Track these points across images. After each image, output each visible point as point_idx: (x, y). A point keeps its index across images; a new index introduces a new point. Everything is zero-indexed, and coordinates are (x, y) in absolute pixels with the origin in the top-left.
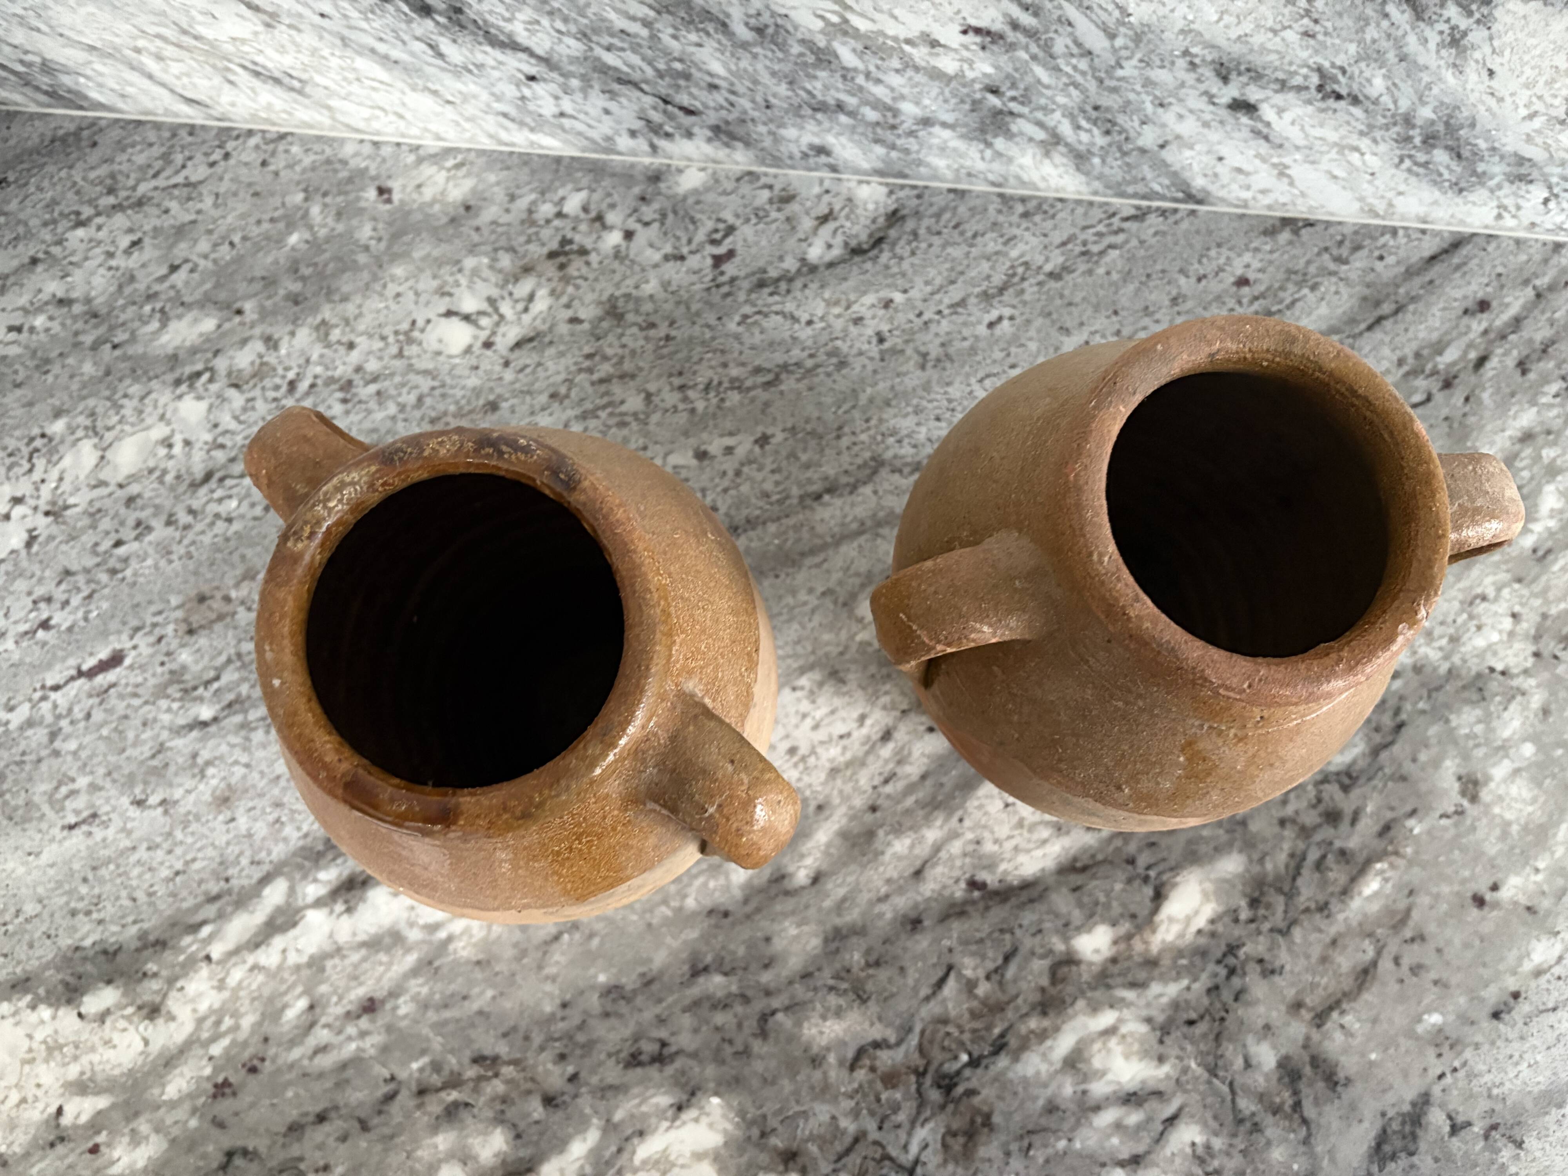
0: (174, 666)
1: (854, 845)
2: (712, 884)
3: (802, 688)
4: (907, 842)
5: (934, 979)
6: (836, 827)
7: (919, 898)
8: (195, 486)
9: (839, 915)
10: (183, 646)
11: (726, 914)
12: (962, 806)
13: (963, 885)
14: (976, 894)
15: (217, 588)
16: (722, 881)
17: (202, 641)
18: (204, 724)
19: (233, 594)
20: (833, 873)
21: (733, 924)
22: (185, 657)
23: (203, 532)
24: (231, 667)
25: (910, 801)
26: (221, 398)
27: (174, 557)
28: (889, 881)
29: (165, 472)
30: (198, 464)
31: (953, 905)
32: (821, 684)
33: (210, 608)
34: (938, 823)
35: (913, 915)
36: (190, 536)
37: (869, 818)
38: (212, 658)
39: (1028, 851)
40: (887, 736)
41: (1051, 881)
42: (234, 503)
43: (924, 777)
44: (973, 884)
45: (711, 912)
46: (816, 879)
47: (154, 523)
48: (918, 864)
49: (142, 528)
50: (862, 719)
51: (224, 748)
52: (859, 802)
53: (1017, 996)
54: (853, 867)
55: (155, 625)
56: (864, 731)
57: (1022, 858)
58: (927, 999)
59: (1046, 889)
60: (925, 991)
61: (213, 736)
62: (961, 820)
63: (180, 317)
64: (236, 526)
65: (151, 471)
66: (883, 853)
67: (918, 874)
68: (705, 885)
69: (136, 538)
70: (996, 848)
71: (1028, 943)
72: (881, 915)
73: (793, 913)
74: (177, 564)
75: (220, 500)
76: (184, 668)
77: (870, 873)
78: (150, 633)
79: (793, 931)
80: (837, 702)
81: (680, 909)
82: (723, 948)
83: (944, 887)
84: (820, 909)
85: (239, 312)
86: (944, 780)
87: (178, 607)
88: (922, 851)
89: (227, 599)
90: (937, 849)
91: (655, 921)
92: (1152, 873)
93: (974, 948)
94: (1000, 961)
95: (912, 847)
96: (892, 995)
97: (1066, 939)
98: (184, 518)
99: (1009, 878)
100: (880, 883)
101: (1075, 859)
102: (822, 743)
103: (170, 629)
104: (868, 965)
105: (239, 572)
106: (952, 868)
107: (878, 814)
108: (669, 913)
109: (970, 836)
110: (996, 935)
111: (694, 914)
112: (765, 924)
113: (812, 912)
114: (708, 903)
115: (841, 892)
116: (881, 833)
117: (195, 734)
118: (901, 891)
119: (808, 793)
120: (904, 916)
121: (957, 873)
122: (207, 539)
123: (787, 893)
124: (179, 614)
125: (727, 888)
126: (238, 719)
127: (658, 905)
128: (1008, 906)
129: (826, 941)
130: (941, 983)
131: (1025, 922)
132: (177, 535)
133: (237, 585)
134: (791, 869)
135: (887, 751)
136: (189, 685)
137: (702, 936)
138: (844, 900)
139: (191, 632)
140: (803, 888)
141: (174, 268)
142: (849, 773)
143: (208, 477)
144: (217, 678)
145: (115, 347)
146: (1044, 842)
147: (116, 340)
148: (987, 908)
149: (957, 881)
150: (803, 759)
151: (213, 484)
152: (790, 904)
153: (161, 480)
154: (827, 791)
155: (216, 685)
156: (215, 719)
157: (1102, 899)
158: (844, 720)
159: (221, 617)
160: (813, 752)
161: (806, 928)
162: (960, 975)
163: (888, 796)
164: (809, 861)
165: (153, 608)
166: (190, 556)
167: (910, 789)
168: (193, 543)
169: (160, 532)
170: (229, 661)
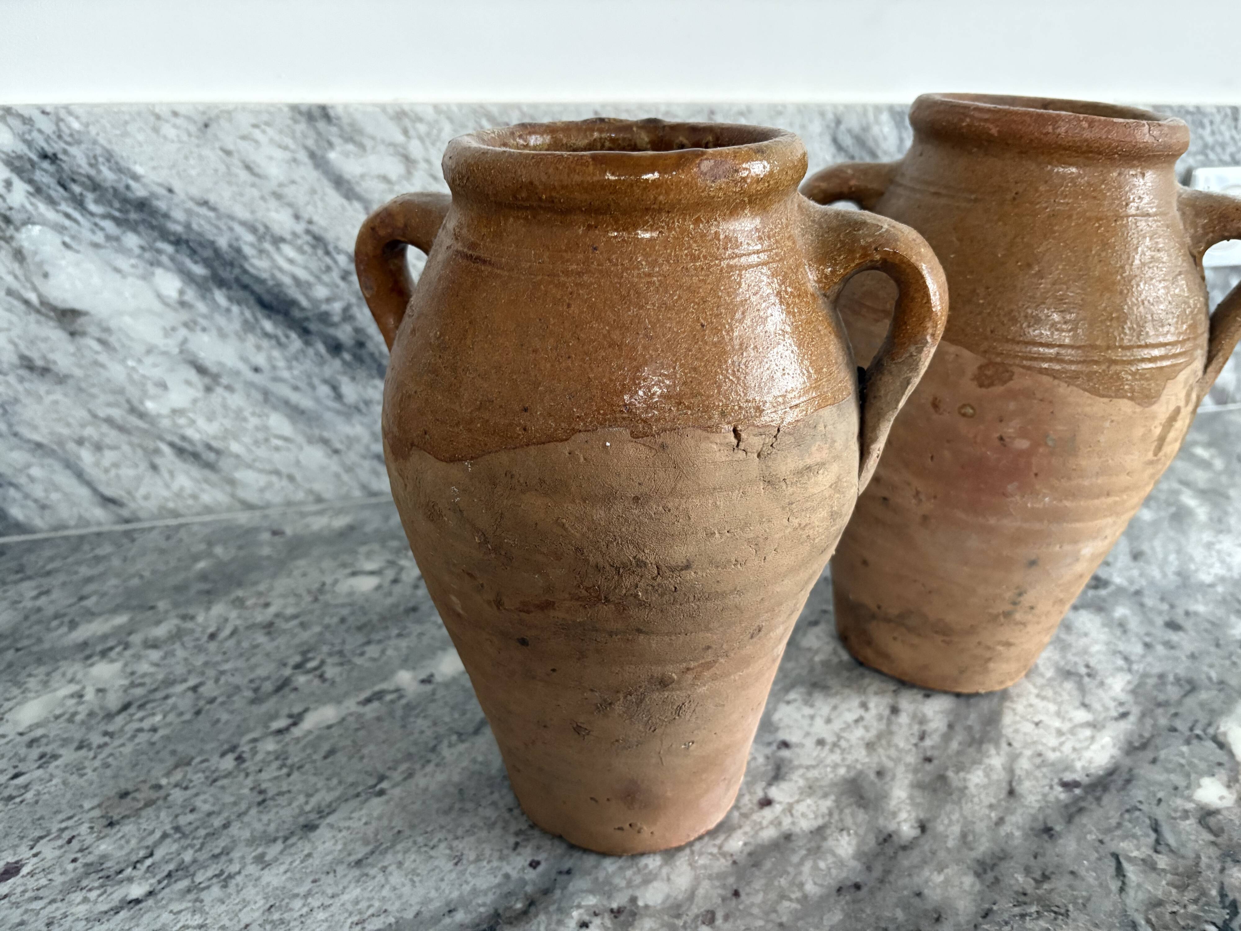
0: (90, 859)
1: (935, 790)
2: (822, 865)
3: (795, 700)
4: (980, 773)
5: (1112, 870)
6: (907, 782)
7: (1032, 811)
8: (109, 716)
9: (971, 849)
10: (99, 839)
11: (857, 887)
12: (1000, 735)
13: (1060, 789)
14: (1077, 791)
15: (144, 782)
16: (830, 859)
17: (128, 828)
18: (137, 901)
19: (164, 782)
20: (935, 818)
21: (872, 892)
22: (104, 847)
23: (123, 745)
24: (168, 840)
25: (954, 745)
26: (138, 657)
27: (89, 771)
28: (991, 807)
29: (75, 714)
30: (113, 701)
31: (1066, 806)
32: (810, 694)
33: (135, 799)
34: (993, 751)
35: (1039, 825)
36: (107, 751)
37: (928, 767)
38: (142, 839)
39: (1087, 748)
40: (895, 710)
41: (1127, 762)
42: (158, 718)
43: (951, 726)
44: (1067, 786)
45: (839, 890)
46: (923, 828)
47: (62, 751)
48: (1005, 786)
49: (45, 759)
50: (864, 706)
51: (166, 917)
52: (911, 759)
53: (1198, 857)
54: (949, 807)
55: (62, 830)
56: (873, 711)
57: (1087, 755)
58: (1122, 890)
59: (1131, 770)
60: (1115, 885)
61: (150, 909)
62: (1010, 744)
63: (90, 622)
64: (161, 733)
65: (57, 717)
66: (966, 788)
67: (1011, 793)
68: (815, 868)
69: (39, 767)
70: (1058, 754)
71: (1160, 813)
72: (1010, 836)
73: (924, 862)
74: (90, 774)
75: (141, 720)
76: (104, 857)
77: (967, 808)
78: (58, 837)
79: (939, 878)
80: (833, 701)
81: (805, 897)
82: (878, 919)
83: (1045, 795)
84: (948, 850)
85: (152, 608)
86: (969, 723)
87: (93, 808)
88: (999, 775)
89: (158, 787)
90: (1010, 771)
91: (784, 919)
92: (1198, 732)
93: (1118, 833)
94: (1153, 836)
95: (987, 775)
96: (1088, 899)
97: (1189, 799)
98: (96, 739)
99: (1092, 771)
100: (987, 811)
101: (1130, 743)
102: (843, 730)
103: (84, 829)
104: (1038, 882)
105: (170, 762)
106: (1036, 779)
107: (936, 762)
108: (795, 905)
109: (1028, 753)
110: (1127, 816)
111: (823, 899)
112: (905, 881)
113: (942, 854)
114: (832, 882)
115: (956, 829)
116: (950, 774)
117: (123, 914)
118: (1009, 811)
119: (859, 766)
120: (1032, 829)
121: (1046, 782)
122: (128, 749)
123: (904, 848)
124: (97, 813)
125: (840, 863)
126: (184, 883)
127: (778, 902)
128: (1114, 791)
129: (978, 875)
130: (1120, 871)
131: (1141, 799)
132: (91, 754)
133: (168, 774)
134: (892, 826)
135: (904, 719)
136: (111, 872)
137: (847, 916)
138: (964, 836)
139: (111, 824)
140: (916, 838)
141: (82, 598)
142: (884, 742)
143: (126, 707)
144: (151, 855)
145: (18, 650)
146: (1093, 738)
147: (19, 646)
148: (1098, 799)
149: (1051, 787)
150: (835, 745)
151: (132, 710)
152: (914, 857)
153: (71, 720)
154: (875, 759)
155: (148, 862)
156: (150, 893)
157: (1183, 761)
158: (849, 710)
159: (149, 804)
160: (839, 738)
161: (948, 871)
162: (1130, 859)
163: (933, 747)
164: (903, 815)
165: (60, 817)
166: (107, 766)
167: (947, 738)
168: (111, 755)
169: (68, 755)
170: (165, 836)
